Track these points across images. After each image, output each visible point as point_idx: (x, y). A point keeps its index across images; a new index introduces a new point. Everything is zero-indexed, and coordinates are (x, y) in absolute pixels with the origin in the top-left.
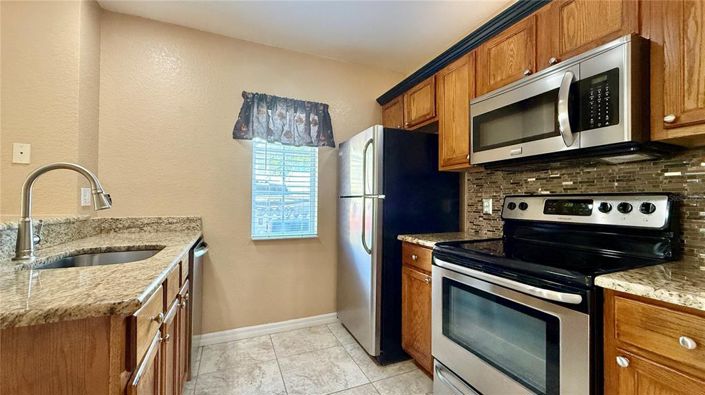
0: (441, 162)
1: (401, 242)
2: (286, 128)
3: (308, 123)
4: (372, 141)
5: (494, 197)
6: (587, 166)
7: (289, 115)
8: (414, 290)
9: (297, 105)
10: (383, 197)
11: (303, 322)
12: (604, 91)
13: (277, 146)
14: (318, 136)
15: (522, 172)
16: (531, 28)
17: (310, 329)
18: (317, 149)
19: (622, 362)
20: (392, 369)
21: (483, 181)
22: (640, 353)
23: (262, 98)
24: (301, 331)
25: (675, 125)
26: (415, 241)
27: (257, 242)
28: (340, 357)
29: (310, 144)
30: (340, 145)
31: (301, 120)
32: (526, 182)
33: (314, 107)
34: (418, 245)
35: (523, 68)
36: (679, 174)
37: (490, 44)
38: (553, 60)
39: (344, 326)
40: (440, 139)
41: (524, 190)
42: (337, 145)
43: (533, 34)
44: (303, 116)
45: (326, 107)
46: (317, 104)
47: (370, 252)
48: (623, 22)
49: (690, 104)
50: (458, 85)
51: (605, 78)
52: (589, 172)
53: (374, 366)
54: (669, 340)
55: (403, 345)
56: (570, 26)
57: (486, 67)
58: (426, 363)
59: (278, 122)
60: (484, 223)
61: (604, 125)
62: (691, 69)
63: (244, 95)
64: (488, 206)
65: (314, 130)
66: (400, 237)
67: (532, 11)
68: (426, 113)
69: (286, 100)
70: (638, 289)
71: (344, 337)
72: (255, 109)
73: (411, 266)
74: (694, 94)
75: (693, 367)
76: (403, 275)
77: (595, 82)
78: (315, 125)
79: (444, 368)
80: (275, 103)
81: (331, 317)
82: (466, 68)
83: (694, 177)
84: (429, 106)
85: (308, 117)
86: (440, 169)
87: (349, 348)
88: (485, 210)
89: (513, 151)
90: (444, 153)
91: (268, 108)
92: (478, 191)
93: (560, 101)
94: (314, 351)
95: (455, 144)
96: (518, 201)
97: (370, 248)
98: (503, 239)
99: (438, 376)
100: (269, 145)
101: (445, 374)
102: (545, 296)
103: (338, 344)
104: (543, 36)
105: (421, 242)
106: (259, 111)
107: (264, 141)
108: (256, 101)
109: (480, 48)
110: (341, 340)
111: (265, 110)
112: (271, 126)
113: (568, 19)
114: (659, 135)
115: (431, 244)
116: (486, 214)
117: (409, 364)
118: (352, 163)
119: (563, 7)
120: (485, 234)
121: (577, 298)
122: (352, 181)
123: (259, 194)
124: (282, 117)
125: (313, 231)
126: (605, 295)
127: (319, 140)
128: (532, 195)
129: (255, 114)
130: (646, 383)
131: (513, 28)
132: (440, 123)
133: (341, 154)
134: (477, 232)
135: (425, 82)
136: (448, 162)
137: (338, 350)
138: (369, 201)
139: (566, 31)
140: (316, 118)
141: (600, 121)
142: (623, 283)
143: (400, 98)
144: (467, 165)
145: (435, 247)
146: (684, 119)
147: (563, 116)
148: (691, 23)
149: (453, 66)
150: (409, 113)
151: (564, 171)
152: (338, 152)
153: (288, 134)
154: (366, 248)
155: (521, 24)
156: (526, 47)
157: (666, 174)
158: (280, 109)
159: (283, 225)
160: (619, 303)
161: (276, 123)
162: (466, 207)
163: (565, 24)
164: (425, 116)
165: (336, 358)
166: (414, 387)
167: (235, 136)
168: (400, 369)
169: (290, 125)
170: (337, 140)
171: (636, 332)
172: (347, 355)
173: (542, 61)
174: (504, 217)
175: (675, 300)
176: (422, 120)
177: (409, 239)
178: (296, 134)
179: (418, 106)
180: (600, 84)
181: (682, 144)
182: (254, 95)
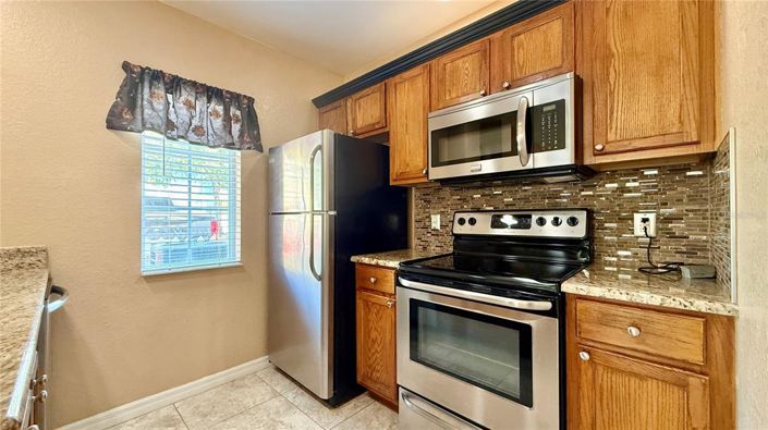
0: (392, 175)
1: (354, 263)
2: (195, 122)
3: (228, 120)
4: (320, 148)
5: (442, 213)
6: (525, 185)
7: (201, 104)
8: (372, 317)
9: (212, 93)
10: (332, 213)
11: (221, 377)
12: (553, 118)
13: (182, 145)
14: (241, 135)
15: (468, 188)
16: (485, 51)
17: (233, 384)
18: (239, 153)
19: (585, 356)
20: (347, 408)
21: (430, 197)
22: (595, 345)
23: (157, 76)
24: (220, 389)
25: (602, 153)
26: (374, 262)
27: (150, 278)
28: (281, 410)
29: (230, 146)
30: (270, 149)
31: (216, 114)
32: (473, 199)
33: (236, 98)
34: (377, 266)
35: (478, 88)
36: (591, 193)
37: (445, 59)
38: (506, 85)
39: (279, 370)
40: (391, 151)
41: (471, 205)
42: (266, 150)
43: (486, 55)
44: (220, 109)
45: (251, 100)
46: (239, 95)
47: (320, 278)
48: (563, 60)
49: (611, 137)
50: (412, 96)
51: (553, 107)
52: (525, 190)
53: (326, 410)
54: (620, 332)
55: (359, 380)
56: (520, 56)
57: (442, 81)
58: (388, 394)
59: (184, 112)
60: (433, 239)
61: (553, 149)
62: (612, 108)
63: (126, 66)
64: (436, 222)
65: (236, 128)
66: (354, 259)
67: (487, 34)
68: (374, 121)
69: (194, 84)
70: (596, 291)
71: (282, 384)
72: (146, 90)
73: (366, 290)
74: (614, 130)
75: (636, 350)
76: (358, 301)
77: (545, 109)
78: (237, 121)
79: (411, 394)
80: (178, 85)
81: (261, 362)
82: (420, 79)
83: (601, 196)
84: (378, 114)
85: (227, 110)
86: (392, 183)
87: (290, 396)
88: (433, 226)
89: (473, 168)
90: (396, 168)
91: (167, 92)
92: (425, 207)
93: (519, 124)
94: (245, 411)
95: (409, 157)
96: (467, 217)
97: (319, 274)
98: (453, 253)
99: (404, 404)
100: (169, 143)
101: (413, 401)
102: (516, 306)
103: (276, 394)
104: (496, 60)
105: (381, 262)
106: (152, 95)
107: (162, 136)
108: (147, 78)
109: (434, 61)
110: (278, 389)
111: (162, 92)
112: (172, 117)
113: (519, 49)
114: (589, 160)
115: (395, 264)
116: (434, 230)
117: (364, 398)
118: (285, 173)
119: (513, 37)
120: (434, 251)
121: (547, 305)
122: (285, 194)
123: (151, 210)
124: (190, 106)
125: (235, 256)
126: (567, 300)
127: (242, 142)
128: (478, 211)
129: (146, 96)
130: (600, 369)
131: (468, 48)
132: (391, 134)
133: (272, 161)
134: (425, 248)
135: (373, 88)
136: (401, 176)
137: (276, 403)
138: (318, 219)
139: (516, 59)
140: (238, 113)
141: (550, 145)
142: (584, 287)
143: (342, 102)
144: (425, 180)
145: (398, 267)
146: (609, 148)
147: (521, 136)
148: (612, 70)
149: (406, 75)
150: (354, 120)
151: (505, 189)
152: (268, 159)
153: (198, 130)
154: (315, 275)
155: (476, 44)
156: (481, 68)
157: (583, 193)
158: (186, 95)
159: (190, 252)
160: (581, 305)
161: (180, 114)
162: (413, 224)
163: (516, 53)
164: (374, 125)
165: (278, 412)
166: (375, 423)
167: (111, 126)
168: (356, 407)
169: (201, 119)
170: (266, 143)
171: (594, 328)
172: (290, 406)
173: (496, 83)
174: (455, 232)
175: (624, 298)
176: (370, 129)
177: (366, 260)
178: (211, 132)
179: (364, 114)
180: (549, 111)
181: (596, 169)
182: (143, 70)
